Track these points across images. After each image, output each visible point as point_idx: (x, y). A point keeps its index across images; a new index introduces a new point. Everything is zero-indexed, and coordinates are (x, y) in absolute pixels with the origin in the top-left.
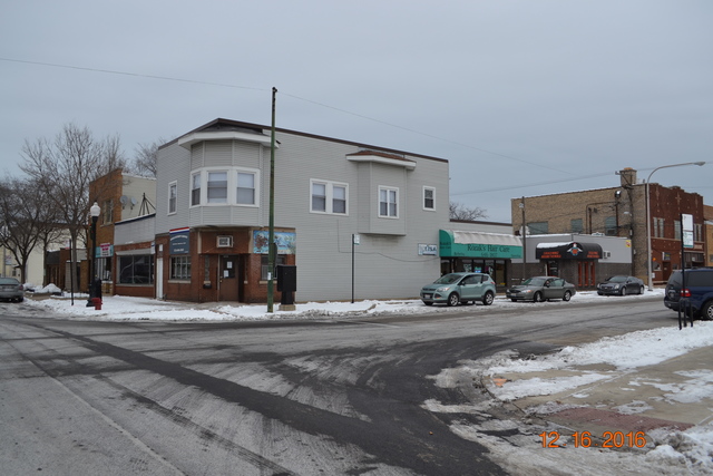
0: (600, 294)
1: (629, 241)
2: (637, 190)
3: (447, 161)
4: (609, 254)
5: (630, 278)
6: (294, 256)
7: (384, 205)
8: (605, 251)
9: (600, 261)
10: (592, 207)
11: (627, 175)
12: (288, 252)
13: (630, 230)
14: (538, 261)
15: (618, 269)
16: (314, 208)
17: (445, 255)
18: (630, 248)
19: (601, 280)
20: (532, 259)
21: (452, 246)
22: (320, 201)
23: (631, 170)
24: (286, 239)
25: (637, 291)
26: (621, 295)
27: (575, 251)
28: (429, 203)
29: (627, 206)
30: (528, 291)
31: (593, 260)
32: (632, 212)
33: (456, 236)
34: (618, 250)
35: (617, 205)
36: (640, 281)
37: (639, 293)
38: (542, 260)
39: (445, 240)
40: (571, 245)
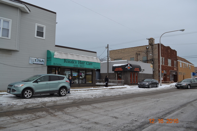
0: (139, 87)
1: (152, 65)
2: (155, 46)
3: (55, 13)
4: (144, 70)
5: (153, 80)
8: (142, 68)
9: (140, 72)
10: (138, 53)
11: (151, 40)
13: (152, 61)
14: (113, 72)
15: (147, 76)
18: (152, 68)
19: (140, 81)
20: (111, 71)
21: (52, 59)
23: (152, 39)
25: (156, 86)
26: (149, 88)
27: (128, 67)
29: (151, 52)
30: (185, 84)
31: (137, 72)
32: (153, 54)
33: (56, 53)
34: (147, 69)
35: (147, 52)
36: (157, 81)
37: (157, 87)
38: (115, 71)
39: (49, 56)
40: (127, 65)
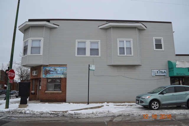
3: (171, 23)
6: (65, 79)
7: (122, 49)
12: (62, 76)
16: (78, 54)
17: (172, 75)
21: (174, 69)
22: (82, 51)
24: (61, 70)
28: (159, 46)
39: (171, 66)
